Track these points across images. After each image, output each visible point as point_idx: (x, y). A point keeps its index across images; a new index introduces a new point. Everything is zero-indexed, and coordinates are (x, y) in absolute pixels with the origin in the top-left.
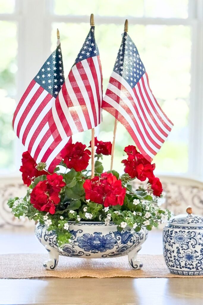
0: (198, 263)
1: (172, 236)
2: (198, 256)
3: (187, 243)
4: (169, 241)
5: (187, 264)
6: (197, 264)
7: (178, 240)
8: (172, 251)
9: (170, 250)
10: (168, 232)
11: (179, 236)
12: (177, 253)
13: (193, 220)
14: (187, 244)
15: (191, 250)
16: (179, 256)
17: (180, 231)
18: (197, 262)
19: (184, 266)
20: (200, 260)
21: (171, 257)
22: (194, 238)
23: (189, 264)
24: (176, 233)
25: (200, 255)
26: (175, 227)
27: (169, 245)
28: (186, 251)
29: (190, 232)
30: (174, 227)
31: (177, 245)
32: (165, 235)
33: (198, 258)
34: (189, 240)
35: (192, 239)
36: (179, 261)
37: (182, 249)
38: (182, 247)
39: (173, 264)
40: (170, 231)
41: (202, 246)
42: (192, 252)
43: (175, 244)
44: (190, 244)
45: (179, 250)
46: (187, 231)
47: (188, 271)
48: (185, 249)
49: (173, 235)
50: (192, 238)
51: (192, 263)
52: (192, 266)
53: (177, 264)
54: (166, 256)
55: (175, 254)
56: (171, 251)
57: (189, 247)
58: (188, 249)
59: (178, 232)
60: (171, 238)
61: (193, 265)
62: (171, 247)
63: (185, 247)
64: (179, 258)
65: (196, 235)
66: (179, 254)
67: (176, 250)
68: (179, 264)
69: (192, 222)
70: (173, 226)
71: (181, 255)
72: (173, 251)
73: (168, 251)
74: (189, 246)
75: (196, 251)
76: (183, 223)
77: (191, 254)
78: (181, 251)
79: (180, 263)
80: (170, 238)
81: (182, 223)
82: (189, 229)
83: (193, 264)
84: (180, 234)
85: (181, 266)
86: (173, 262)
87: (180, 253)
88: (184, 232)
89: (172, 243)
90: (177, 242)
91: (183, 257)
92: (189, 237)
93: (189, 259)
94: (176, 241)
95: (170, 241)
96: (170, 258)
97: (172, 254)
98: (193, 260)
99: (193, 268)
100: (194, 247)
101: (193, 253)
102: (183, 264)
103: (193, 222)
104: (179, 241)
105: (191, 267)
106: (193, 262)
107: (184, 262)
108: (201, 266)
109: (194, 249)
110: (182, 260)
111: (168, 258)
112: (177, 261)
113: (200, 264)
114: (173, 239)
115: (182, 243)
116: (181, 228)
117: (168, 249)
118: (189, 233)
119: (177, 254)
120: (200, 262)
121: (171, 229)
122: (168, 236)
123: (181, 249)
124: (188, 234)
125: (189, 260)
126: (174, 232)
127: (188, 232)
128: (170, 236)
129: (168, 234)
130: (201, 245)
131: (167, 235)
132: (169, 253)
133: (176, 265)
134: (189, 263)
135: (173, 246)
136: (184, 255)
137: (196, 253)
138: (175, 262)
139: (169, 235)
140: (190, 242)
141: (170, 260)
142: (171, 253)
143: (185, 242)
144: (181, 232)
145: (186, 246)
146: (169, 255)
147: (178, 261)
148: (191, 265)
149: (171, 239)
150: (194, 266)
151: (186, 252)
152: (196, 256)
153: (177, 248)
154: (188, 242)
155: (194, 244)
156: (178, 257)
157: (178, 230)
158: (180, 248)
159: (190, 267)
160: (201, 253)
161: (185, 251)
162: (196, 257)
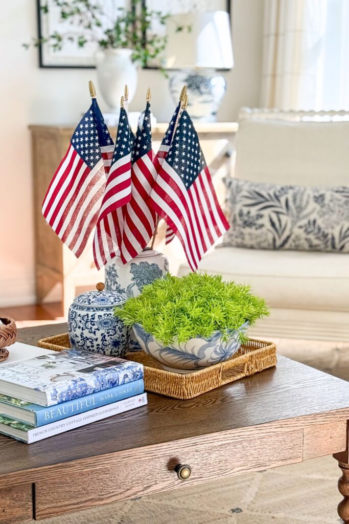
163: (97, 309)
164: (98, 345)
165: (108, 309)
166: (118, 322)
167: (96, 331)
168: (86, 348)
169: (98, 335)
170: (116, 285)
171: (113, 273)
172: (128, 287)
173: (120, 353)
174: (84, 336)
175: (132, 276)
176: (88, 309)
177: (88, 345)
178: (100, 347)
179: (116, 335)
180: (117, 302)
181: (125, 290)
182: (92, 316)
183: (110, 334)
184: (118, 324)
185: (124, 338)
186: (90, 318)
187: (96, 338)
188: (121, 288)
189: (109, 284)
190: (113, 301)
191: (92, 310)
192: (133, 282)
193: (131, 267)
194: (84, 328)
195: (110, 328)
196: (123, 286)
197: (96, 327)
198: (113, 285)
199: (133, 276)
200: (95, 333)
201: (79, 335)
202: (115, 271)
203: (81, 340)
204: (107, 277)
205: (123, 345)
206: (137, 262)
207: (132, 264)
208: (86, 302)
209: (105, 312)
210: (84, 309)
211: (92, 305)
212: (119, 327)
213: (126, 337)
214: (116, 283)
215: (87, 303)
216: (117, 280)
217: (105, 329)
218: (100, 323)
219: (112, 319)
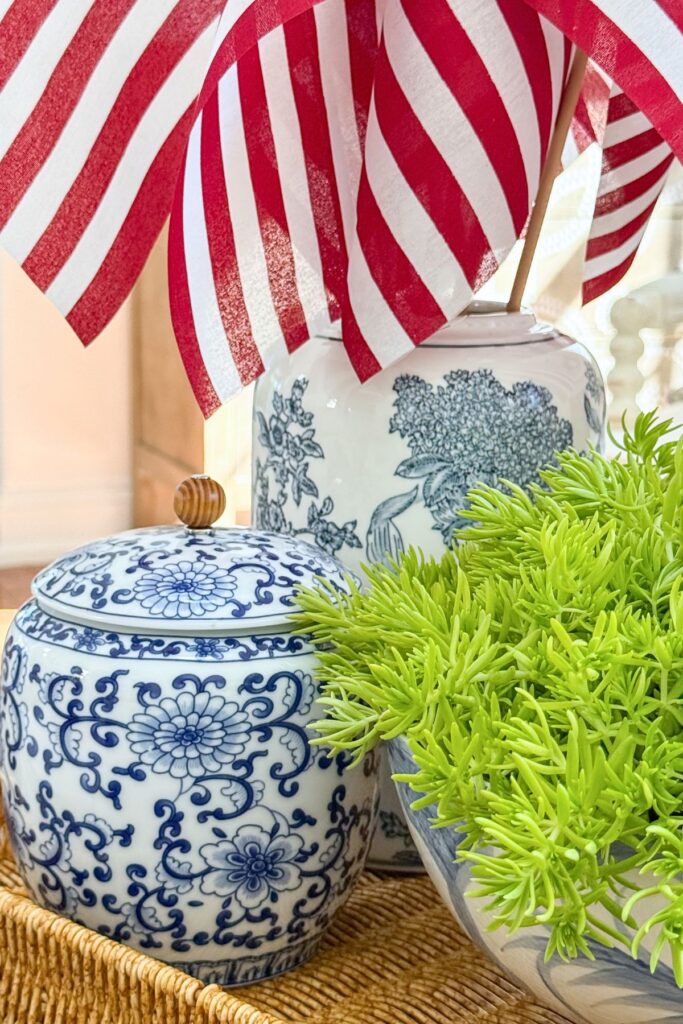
0: (312, 893)
1: (115, 714)
2: (315, 848)
3: (236, 765)
4: (84, 758)
5: (237, 912)
6: (302, 903)
7: (166, 748)
8: (116, 833)
9: (100, 825)
10: (69, 685)
11: (180, 721)
12: (157, 845)
13: (261, 584)
14: (242, 771)
15: (272, 812)
16: (173, 866)
17: (179, 682)
18: (302, 893)
19: (211, 928)
20: (320, 873)
21: (102, 876)
22: (295, 719)
23: (248, 917)
24: (147, 697)
25: (328, 835)
26: (127, 642)
27: (92, 790)
28: (229, 827)
29: (257, 678)
30: (122, 650)
31: (160, 785)
32: (47, 710)
33: (312, 864)
34: (254, 745)
35: (278, 732)
36: (170, 902)
37: (202, 818)
38: (197, 800)
39: (120, 919)
40: (89, 681)
41: (340, 773)
42: (276, 828)
43: (139, 776)
44: (261, 767)
45: (175, 821)
46: (236, 672)
47: (233, 964)
48: (228, 808)
49: (126, 707)
50: (279, 723)
51: (267, 904)
52: (268, 921)
53: (151, 922)
54: (55, 860)
55: (142, 850)
56: (108, 833)
57: (257, 796)
58: (246, 807)
59: (168, 690)
60: (102, 731)
61: (275, 918)
62: (110, 802)
63: (222, 796)
64: (171, 884)
65: (306, 699)
66: (176, 853)
67: (148, 827)
68: (167, 921)
69: (260, 602)
70: (113, 637)
71: (193, 861)
72: (126, 836)
73: (75, 828)
74: (256, 787)
75: (301, 818)
76: (199, 611)
77: (265, 839)
78: (193, 830)
79: (178, 917)
80: (94, 734)
81: (185, 613)
82: (246, 656)
83: (275, 908)
84: (186, 701)
85: (189, 935)
86: (117, 912)
87: (185, 846)
88: (219, 681)
89: (116, 770)
90: (159, 767)
91: (209, 870)
92: (256, 722)
93: (253, 884)
94: (146, 758)
95: (95, 761)
96: (91, 883)
97: (113, 849)
98: (277, 886)
99: (272, 936)
100: (287, 786)
101: (283, 830)
102: (200, 920)
103: (267, 600)
104: (178, 753)
105: (261, 929)
106: (274, 898)
107: (213, 907)
108: (320, 912)
109: (287, 807)
110: (195, 895)
111: (71, 876)
112: (152, 902)
113: (320, 899)
114: (123, 744)
115: (198, 771)
116: (184, 654)
117: (78, 818)
118: (256, 686)
119: (159, 854)
120: (321, 884)
121: (95, 667)
122: (72, 719)
123: (190, 811)
124: (246, 696)
125: (252, 887)
126: (127, 691)
127: (249, 684)
128: (94, 717)
129: (73, 705)
130: (334, 767)
131: (63, 707)
132: (88, 844)
133: (139, 928)
134: (247, 910)
135: (122, 797)
136: (216, 857)
137: (305, 831)
138: (139, 907)
139: (86, 712)
140: (264, 754)
141: (89, 894)
142: (103, 843)
143: (229, 759)
144: (190, 687)
145: (236, 787)
146: (85, 861)
147: (161, 900)
148: (266, 914)
149: (110, 741)
150: (278, 924)
151: (230, 835)
152: (300, 851)
153: (159, 809)
154: (245, 756)
155: (288, 768)
156: (163, 876)
157: (160, 671)
158: (184, 805)
159: (249, 934)
160: (333, 819)
161: (223, 825)
162: (304, 856)
163: (136, 642)
164: (140, 870)
165: (206, 645)
166: (266, 732)
167: (126, 782)
168: (67, 880)
169: (138, 806)
170: (307, 500)
171: (295, 429)
172: (375, 515)
173: (283, 922)
174: (59, 804)
175: (400, 449)
176: (89, 637)
177: (81, 869)
178: (150, 882)
179: (255, 815)
180: (276, 607)
181: (361, 532)
182: (101, 685)
183: (210, 807)
184: (272, 745)
185: (309, 835)
186: (89, 695)
187: (123, 826)
188: (338, 518)
189: (273, 494)
190: (245, 595)
191: (105, 648)
192: (406, 485)
193: (395, 396)
194: (56, 759)
195: (213, 766)
196: (351, 509)
197: (121, 756)
198: (291, 501)
199: (407, 453)
200: (114, 792)
201: (30, 793)
202: (306, 420)
203: (43, 827)
204: (264, 454)
205: (303, 874)
206: (434, 371)
207: (404, 383)
208: (81, 590)
209: (186, 662)
210: (62, 636)
211: (113, 616)
212: (275, 769)
213: (324, 823)
214: (312, 489)
215: (86, 600)
216: (317, 471)
217: (178, 771)
218: (151, 732)
219: (230, 710)
